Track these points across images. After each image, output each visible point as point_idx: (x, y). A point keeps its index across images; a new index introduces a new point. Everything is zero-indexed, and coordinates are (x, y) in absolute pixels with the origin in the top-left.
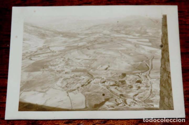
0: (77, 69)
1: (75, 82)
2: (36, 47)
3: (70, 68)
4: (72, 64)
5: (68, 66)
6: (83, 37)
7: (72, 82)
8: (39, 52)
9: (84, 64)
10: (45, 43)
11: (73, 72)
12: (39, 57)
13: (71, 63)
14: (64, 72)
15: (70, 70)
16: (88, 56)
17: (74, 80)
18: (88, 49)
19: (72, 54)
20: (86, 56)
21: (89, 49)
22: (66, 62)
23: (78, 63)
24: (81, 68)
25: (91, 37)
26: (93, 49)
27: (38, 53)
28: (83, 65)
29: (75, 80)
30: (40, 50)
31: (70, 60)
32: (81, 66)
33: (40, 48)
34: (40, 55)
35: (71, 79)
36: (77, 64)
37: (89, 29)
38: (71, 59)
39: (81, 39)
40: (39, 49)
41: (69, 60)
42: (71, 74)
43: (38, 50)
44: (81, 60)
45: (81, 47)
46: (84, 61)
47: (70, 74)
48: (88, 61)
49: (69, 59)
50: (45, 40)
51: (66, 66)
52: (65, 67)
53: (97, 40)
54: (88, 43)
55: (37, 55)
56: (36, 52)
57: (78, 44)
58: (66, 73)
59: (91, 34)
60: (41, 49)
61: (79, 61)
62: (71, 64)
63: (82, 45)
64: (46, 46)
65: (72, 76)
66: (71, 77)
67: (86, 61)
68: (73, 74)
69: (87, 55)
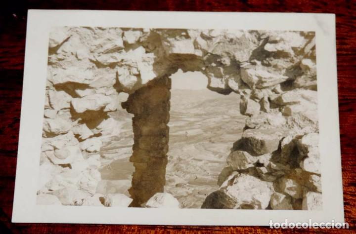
0: (197, 178)
1: (197, 204)
2: (109, 134)
3: (184, 176)
4: (187, 169)
5: (179, 172)
6: (192, 120)
7: (193, 204)
8: (115, 143)
9: (211, 170)
10: (123, 128)
11: (191, 185)
12: (117, 152)
13: (184, 167)
14: (174, 184)
15: (186, 180)
16: (218, 155)
17: (196, 199)
18: (210, 141)
19: (185, 149)
20: (213, 156)
21: (213, 143)
22: (175, 165)
23: (198, 168)
24: (205, 177)
25: (208, 120)
26: (222, 142)
27: (112, 146)
28: (209, 171)
29: (197, 201)
30: (115, 140)
31: (182, 162)
32: (205, 173)
33: (115, 136)
34: (117, 150)
35: (190, 198)
36: (197, 170)
37: (200, 105)
38: (185, 160)
39: (191, 124)
40: (113, 138)
41: (180, 161)
42: (187, 188)
43: (112, 140)
44: (203, 162)
45: (192, 138)
46: (210, 164)
47: (185, 187)
48: (217, 164)
49: (180, 159)
50: (123, 122)
51: (177, 173)
52: (174, 173)
53: (223, 127)
54: (205, 131)
55: (112, 149)
56: (109, 143)
57: (186, 133)
58: (177, 186)
59: (205, 115)
60: (117, 139)
61: (200, 164)
62: (185, 170)
63: (195, 134)
64: (125, 133)
65: (190, 191)
66: (189, 194)
67: (214, 164)
68: (193, 189)
69: (215, 153)
